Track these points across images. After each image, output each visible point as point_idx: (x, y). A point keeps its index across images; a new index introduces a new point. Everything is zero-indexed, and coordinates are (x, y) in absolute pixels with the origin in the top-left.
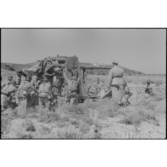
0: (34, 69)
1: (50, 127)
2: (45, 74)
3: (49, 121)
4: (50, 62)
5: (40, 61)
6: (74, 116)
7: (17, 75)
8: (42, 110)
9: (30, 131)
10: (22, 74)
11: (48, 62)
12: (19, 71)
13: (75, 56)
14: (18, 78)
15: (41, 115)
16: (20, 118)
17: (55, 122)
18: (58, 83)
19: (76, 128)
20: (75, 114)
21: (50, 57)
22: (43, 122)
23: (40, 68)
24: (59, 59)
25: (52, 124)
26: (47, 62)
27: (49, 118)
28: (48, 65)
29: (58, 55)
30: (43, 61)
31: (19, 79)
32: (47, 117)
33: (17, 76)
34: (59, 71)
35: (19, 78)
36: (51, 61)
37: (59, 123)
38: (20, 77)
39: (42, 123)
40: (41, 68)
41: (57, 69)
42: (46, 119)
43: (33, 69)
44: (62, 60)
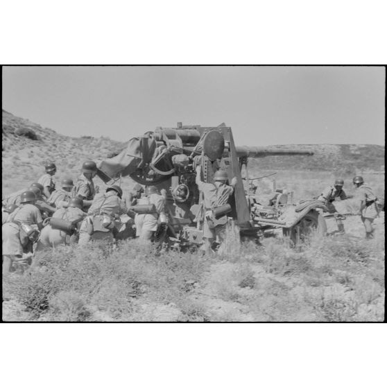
0: (125, 159)
1: (289, 284)
2: (151, 172)
3: (288, 272)
4: (162, 140)
5: (137, 139)
6: (345, 265)
7: (85, 174)
8: (272, 248)
9: (247, 287)
10: (94, 173)
11: (157, 142)
12: (87, 164)
13: (223, 124)
14: (87, 182)
15: (272, 258)
16: (228, 262)
17: (301, 274)
18: (183, 193)
19: (348, 290)
20: (348, 261)
21: (161, 128)
22: (274, 272)
23: (138, 156)
24: (182, 132)
25: (294, 279)
26: (154, 142)
27: (287, 265)
28: (158, 149)
29: (181, 123)
30: (146, 140)
31: (88, 185)
32: (284, 263)
33: (83, 177)
34: (184, 162)
35: (90, 183)
36: (164, 139)
37: (309, 277)
38: (90, 179)
39: (274, 275)
40: (142, 157)
41: (179, 159)
42: (281, 267)
43: (122, 159)
44: (189, 134)
